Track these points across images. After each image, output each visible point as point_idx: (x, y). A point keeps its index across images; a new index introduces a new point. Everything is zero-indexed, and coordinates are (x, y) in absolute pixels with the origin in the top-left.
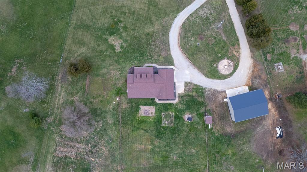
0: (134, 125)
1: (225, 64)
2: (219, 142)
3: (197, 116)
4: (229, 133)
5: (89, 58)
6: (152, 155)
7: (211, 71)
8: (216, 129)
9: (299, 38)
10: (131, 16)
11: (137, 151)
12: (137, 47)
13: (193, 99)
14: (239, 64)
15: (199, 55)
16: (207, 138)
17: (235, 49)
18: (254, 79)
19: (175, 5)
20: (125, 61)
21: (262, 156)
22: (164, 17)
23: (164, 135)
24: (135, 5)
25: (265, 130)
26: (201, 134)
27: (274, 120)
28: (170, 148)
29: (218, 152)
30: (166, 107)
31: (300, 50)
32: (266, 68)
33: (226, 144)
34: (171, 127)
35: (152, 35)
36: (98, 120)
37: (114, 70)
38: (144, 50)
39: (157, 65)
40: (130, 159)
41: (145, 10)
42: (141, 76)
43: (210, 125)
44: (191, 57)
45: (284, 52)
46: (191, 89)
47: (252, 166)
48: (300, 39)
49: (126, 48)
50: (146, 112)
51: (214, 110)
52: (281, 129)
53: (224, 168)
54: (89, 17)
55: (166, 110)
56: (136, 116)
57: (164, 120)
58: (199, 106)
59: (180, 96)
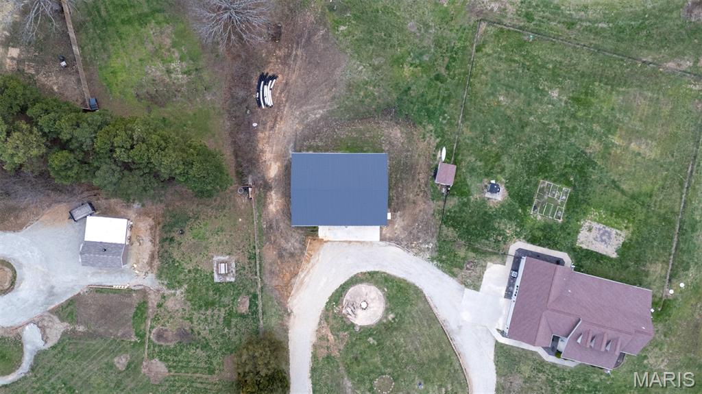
0: (645, 210)
1: (364, 312)
2: (430, 106)
3: (469, 191)
4: (396, 123)
6: (615, 117)
7: (404, 303)
8: (429, 144)
9: (149, 338)
11: (652, 137)
13: (469, 240)
14: (327, 303)
15: (425, 353)
16: (458, 124)
17: (328, 348)
18: (296, 252)
20: (623, 388)
21: (325, 38)
23: (572, 162)
25: (300, 107)
26: (472, 138)
27: (272, 128)
28: (563, 122)
29: (438, 78)
30: (546, 236)
31: (156, 304)
32: (258, 274)
33: (413, 95)
34: (546, 178)
39: (540, 357)
40: (674, 120)
43: (441, 158)
44: (448, 354)
45: (200, 307)
46: (467, 269)
47: (359, 18)
48: (148, 333)
50: (604, 238)
51: (421, 194)
52: (259, 98)
53: (432, 31)
55: (551, 227)
56: (633, 233)
57: (562, 202)
58: (458, 217)
59: (501, 255)
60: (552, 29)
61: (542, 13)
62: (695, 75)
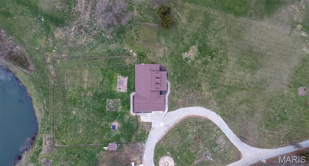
0: (108, 70)
1: (169, 163)
2: (90, 157)
3: (117, 135)
5: (176, 26)
6: (77, 89)
7: (163, 149)
8: (103, 154)
10: (217, 69)
11: (81, 74)
12: (187, 74)
13: (134, 130)
15: (178, 137)
16: (94, 145)
19: (229, 113)
20: (173, 62)
22: (217, 101)
23: (97, 101)
24: (228, 73)
26: (98, 139)
28: (83, 107)
29: (79, 157)
30: (126, 103)
33: (87, 164)
34: (105, 109)
35: (199, 89)
36: (113, 35)
37: (164, 51)
38: (184, 81)
39: (169, 95)
40: (73, 67)
41: (224, 82)
42: (158, 78)
43: (107, 149)
44: (176, 128)
46: (145, 128)
49: (185, 64)
50: (121, 83)
51: (122, 152)
53: (62, 163)
54: (216, 27)
55: (123, 103)
56: (117, 73)
57: (113, 101)
58: (127, 137)
59: (137, 117)
60: (51, 120)
61: (46, 125)
62: (54, 63)
